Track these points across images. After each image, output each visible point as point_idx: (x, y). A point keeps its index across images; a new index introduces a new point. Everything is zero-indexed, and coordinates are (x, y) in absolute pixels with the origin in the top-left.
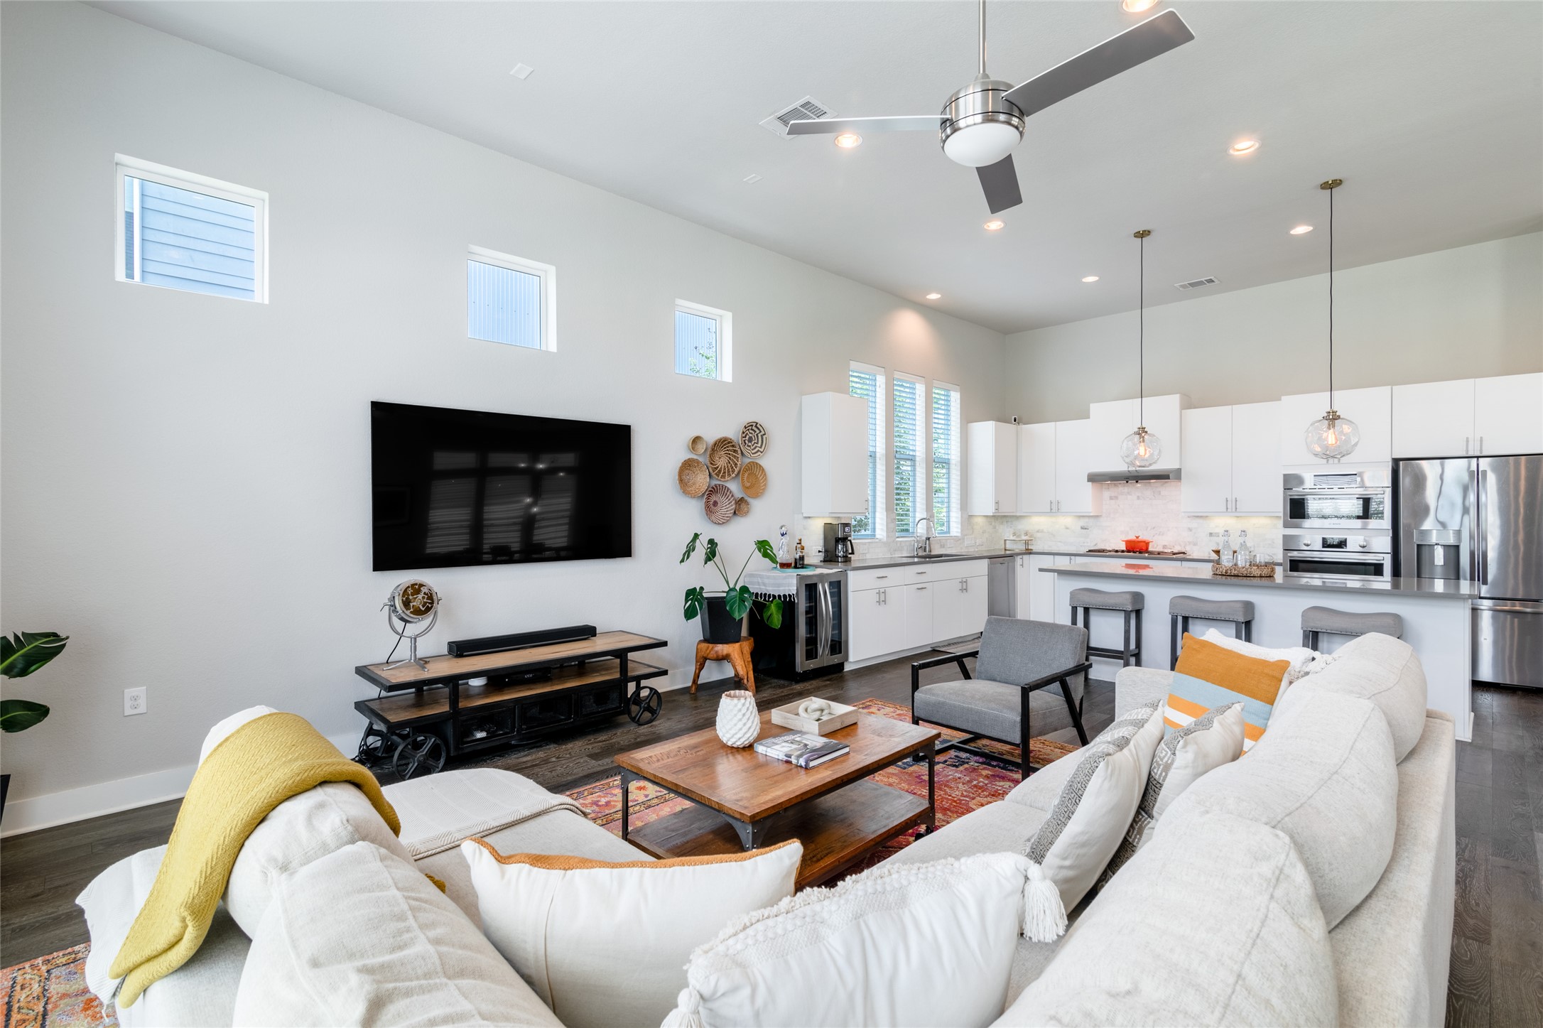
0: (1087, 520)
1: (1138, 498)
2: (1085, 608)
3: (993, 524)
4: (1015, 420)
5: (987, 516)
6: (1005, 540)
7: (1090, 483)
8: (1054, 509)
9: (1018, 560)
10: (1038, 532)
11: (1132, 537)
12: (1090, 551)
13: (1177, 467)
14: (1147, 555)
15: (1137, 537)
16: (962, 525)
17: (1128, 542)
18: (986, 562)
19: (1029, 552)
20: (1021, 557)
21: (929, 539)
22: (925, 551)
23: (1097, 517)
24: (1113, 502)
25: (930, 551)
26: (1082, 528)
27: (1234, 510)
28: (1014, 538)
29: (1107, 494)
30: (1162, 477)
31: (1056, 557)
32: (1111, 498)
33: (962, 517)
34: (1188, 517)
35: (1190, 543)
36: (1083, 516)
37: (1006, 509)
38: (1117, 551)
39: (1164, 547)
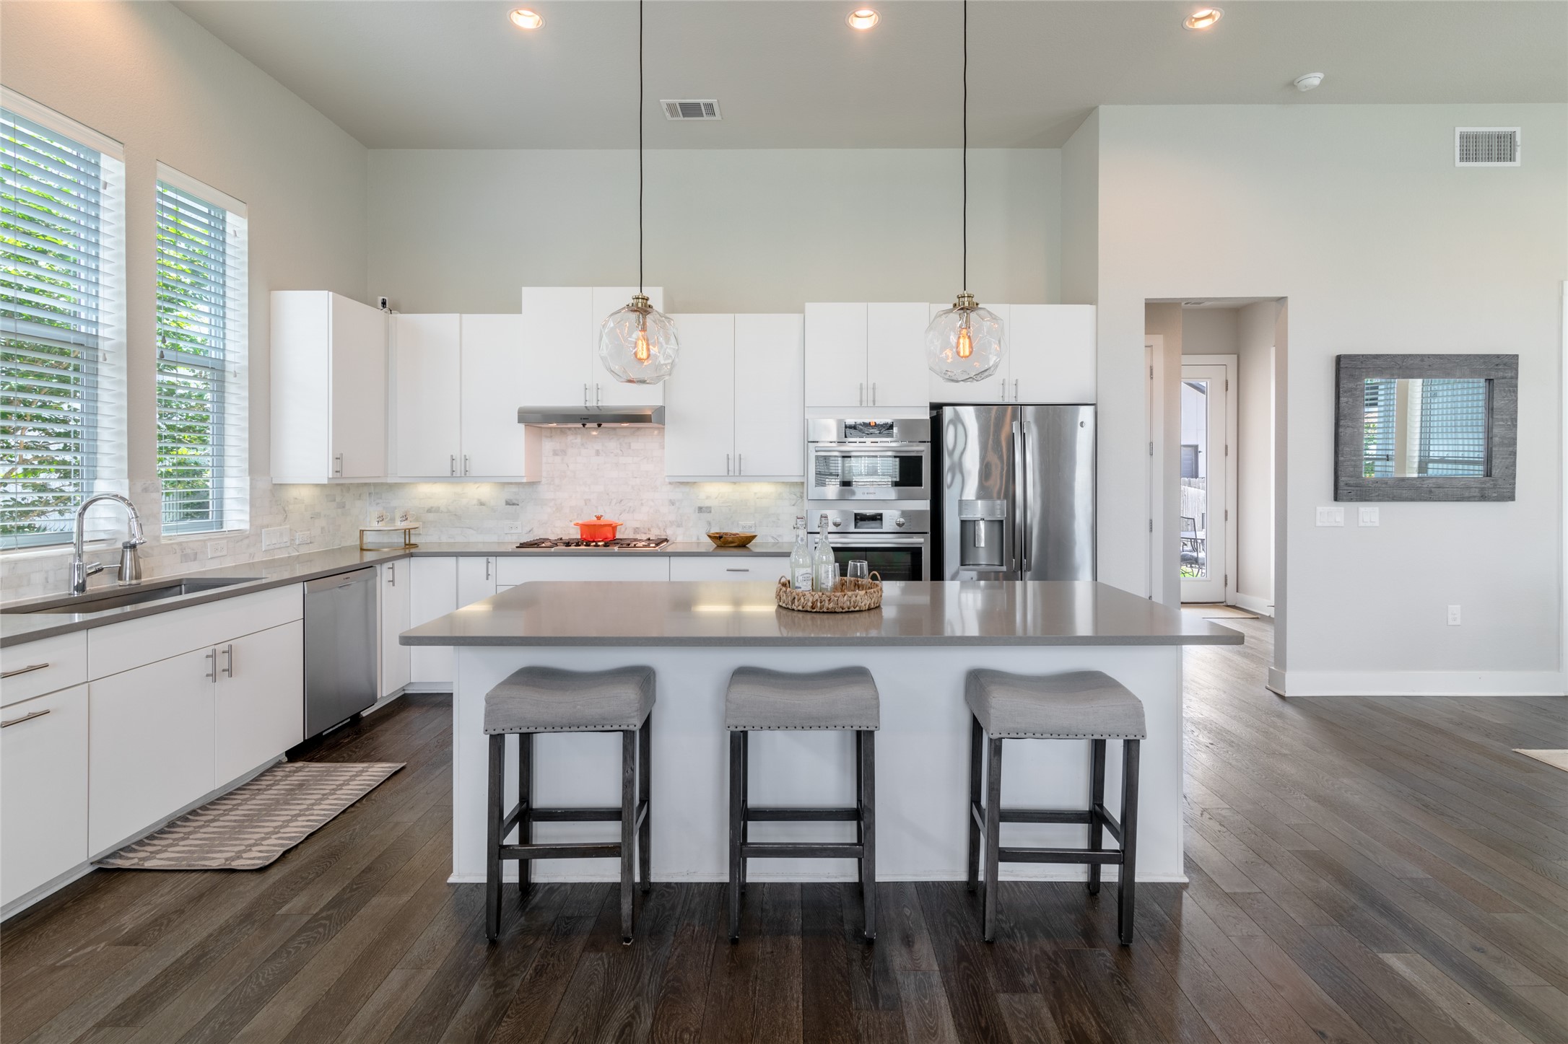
0: (514, 489)
1: (598, 453)
2: (521, 734)
3: (338, 499)
4: (384, 303)
5: (317, 485)
6: (362, 532)
7: (522, 426)
8: (458, 473)
9: (384, 572)
10: (429, 511)
11: (589, 518)
12: (522, 545)
13: (661, 404)
14: (616, 549)
15: (599, 518)
16: (252, 506)
17: (585, 527)
18: (297, 589)
19: (410, 551)
20: (390, 564)
21: (133, 547)
22: (120, 575)
23: (532, 484)
24: (558, 459)
25: (138, 576)
26: (508, 503)
27: (737, 473)
28: (381, 526)
29: (548, 445)
30: (636, 418)
31: (461, 559)
32: (555, 453)
33: (252, 488)
34: (670, 483)
35: (672, 523)
36: (511, 483)
37: (360, 470)
38: (568, 544)
39: (636, 530)
